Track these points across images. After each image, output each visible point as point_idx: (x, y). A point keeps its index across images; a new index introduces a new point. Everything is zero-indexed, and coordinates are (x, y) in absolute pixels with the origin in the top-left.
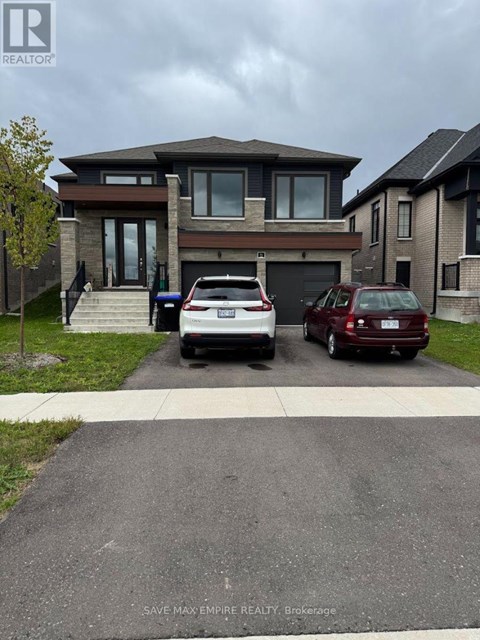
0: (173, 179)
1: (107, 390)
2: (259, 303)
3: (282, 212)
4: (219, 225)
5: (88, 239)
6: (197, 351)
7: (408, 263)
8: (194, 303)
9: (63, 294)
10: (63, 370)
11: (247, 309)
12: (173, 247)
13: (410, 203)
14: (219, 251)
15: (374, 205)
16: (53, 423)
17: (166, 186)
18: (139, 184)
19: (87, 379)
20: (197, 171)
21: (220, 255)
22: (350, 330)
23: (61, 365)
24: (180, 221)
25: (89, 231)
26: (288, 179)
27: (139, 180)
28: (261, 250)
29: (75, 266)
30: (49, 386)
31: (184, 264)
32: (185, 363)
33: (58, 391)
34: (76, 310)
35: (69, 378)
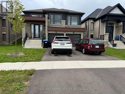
0: (46, 16)
1: (38, 61)
2: (70, 42)
3: (69, 24)
4: (56, 26)
5: (28, 28)
6: (55, 52)
7: (93, 35)
8: (55, 42)
9: (23, 40)
10: (26, 56)
11: (67, 43)
12: (46, 30)
13: (93, 23)
14: (56, 31)
15: (86, 23)
16: (28, 70)
17: (45, 17)
18: (39, 17)
19: (32, 59)
20: (51, 14)
21: (56, 32)
22: (89, 48)
23: (25, 55)
24: (48, 25)
25: (28, 26)
26: (70, 17)
27: (39, 16)
28: (65, 31)
29: (25, 34)
30: (24, 60)
31: (49, 34)
32: (53, 55)
33: (26, 62)
34: (26, 43)
35: (28, 58)
